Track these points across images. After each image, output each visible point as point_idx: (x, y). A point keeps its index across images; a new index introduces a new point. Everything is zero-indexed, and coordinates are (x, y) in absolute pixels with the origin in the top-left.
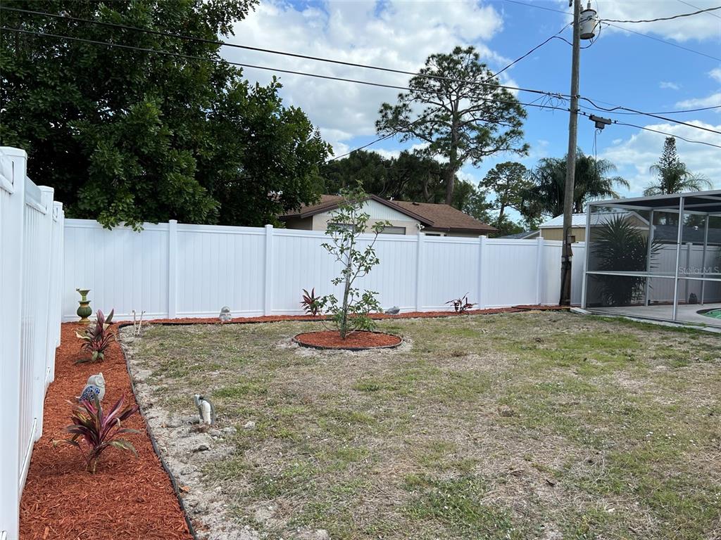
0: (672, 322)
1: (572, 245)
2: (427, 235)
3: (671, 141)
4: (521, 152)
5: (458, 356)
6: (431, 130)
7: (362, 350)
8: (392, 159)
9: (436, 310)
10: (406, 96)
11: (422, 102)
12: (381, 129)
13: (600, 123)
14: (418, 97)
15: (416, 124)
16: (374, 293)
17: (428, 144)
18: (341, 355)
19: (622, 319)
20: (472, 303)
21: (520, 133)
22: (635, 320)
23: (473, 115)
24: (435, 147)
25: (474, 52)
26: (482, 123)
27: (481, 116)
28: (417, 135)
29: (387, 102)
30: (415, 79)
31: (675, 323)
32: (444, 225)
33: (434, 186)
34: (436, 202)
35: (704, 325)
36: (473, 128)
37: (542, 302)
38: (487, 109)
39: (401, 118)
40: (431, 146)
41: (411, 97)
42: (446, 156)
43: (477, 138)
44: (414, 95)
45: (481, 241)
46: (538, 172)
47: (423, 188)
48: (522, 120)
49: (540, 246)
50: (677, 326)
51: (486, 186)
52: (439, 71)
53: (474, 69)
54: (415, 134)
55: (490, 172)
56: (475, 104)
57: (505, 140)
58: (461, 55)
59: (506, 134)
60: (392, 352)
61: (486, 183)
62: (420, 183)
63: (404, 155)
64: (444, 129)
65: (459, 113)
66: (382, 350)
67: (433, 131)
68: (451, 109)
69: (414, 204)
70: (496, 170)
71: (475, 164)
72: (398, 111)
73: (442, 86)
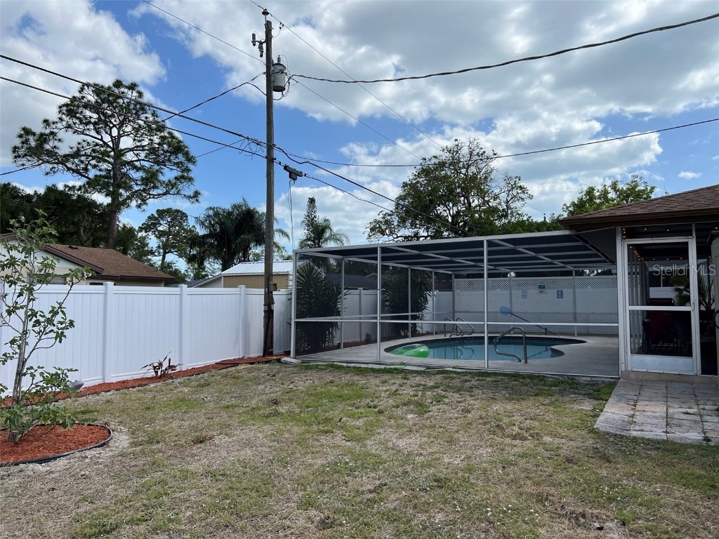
0: (377, 364)
1: (274, 293)
2: (91, 284)
3: (312, 201)
4: (192, 198)
5: (201, 442)
6: (87, 165)
7: (55, 458)
8: (36, 192)
9: (129, 378)
10: (54, 123)
11: (74, 133)
12: (19, 156)
13: (294, 175)
14: (69, 126)
15: (67, 157)
16: (71, 370)
17: (85, 180)
18: (22, 474)
19: (334, 365)
20: (175, 365)
21: (190, 179)
22: (345, 365)
23: (137, 155)
24: (93, 184)
25: (137, 89)
26: (147, 164)
27: (145, 157)
28: (69, 169)
29: (28, 126)
30: (66, 105)
31: (380, 364)
32: (113, 272)
33: (91, 228)
34: (94, 245)
35: (404, 364)
36: (138, 169)
37: (245, 354)
38: (152, 151)
39: (47, 147)
40: (88, 183)
41: (59, 125)
42: (106, 195)
43: (143, 179)
44: (64, 123)
45: (181, 291)
46: (206, 220)
47: (79, 230)
48: (191, 166)
49: (242, 295)
50: (383, 367)
51: (146, 232)
52: (97, 102)
53: (138, 106)
54: (67, 167)
55: (149, 217)
56: (139, 144)
57: (175, 184)
58: (123, 89)
59: (176, 178)
60: (105, 454)
61: (146, 228)
62: (74, 223)
63: (51, 190)
64: (104, 166)
65: (122, 150)
66: (88, 453)
67: (89, 167)
68: (112, 146)
69: (70, 247)
70: (156, 215)
71: (139, 206)
72: (43, 139)
73: (99, 119)
